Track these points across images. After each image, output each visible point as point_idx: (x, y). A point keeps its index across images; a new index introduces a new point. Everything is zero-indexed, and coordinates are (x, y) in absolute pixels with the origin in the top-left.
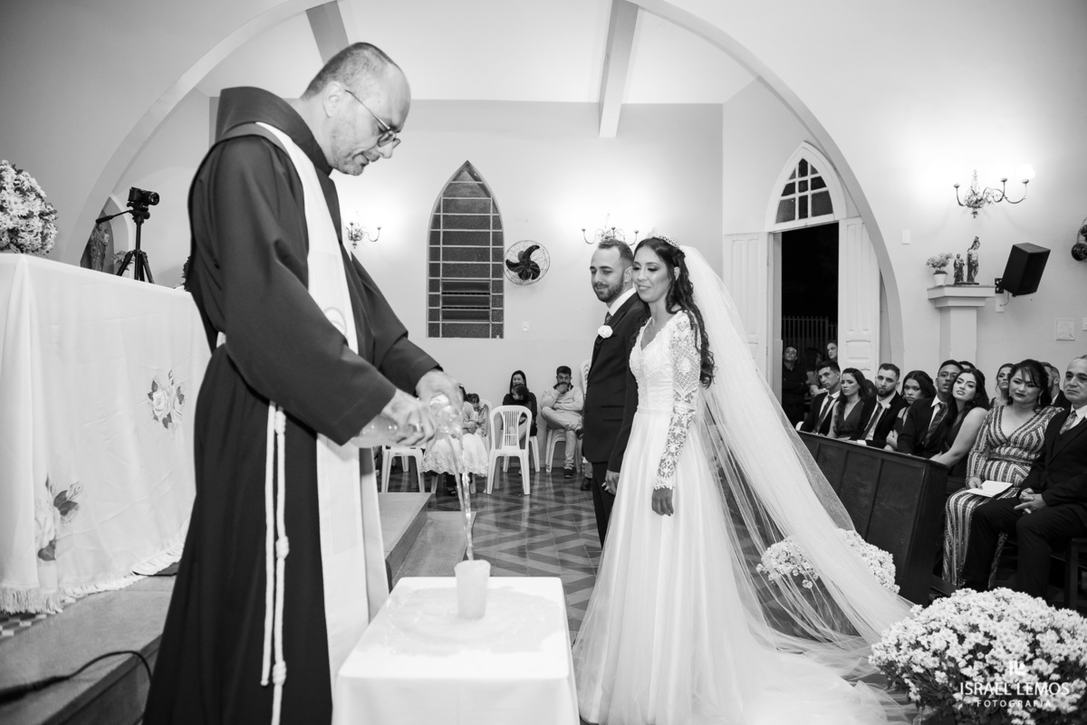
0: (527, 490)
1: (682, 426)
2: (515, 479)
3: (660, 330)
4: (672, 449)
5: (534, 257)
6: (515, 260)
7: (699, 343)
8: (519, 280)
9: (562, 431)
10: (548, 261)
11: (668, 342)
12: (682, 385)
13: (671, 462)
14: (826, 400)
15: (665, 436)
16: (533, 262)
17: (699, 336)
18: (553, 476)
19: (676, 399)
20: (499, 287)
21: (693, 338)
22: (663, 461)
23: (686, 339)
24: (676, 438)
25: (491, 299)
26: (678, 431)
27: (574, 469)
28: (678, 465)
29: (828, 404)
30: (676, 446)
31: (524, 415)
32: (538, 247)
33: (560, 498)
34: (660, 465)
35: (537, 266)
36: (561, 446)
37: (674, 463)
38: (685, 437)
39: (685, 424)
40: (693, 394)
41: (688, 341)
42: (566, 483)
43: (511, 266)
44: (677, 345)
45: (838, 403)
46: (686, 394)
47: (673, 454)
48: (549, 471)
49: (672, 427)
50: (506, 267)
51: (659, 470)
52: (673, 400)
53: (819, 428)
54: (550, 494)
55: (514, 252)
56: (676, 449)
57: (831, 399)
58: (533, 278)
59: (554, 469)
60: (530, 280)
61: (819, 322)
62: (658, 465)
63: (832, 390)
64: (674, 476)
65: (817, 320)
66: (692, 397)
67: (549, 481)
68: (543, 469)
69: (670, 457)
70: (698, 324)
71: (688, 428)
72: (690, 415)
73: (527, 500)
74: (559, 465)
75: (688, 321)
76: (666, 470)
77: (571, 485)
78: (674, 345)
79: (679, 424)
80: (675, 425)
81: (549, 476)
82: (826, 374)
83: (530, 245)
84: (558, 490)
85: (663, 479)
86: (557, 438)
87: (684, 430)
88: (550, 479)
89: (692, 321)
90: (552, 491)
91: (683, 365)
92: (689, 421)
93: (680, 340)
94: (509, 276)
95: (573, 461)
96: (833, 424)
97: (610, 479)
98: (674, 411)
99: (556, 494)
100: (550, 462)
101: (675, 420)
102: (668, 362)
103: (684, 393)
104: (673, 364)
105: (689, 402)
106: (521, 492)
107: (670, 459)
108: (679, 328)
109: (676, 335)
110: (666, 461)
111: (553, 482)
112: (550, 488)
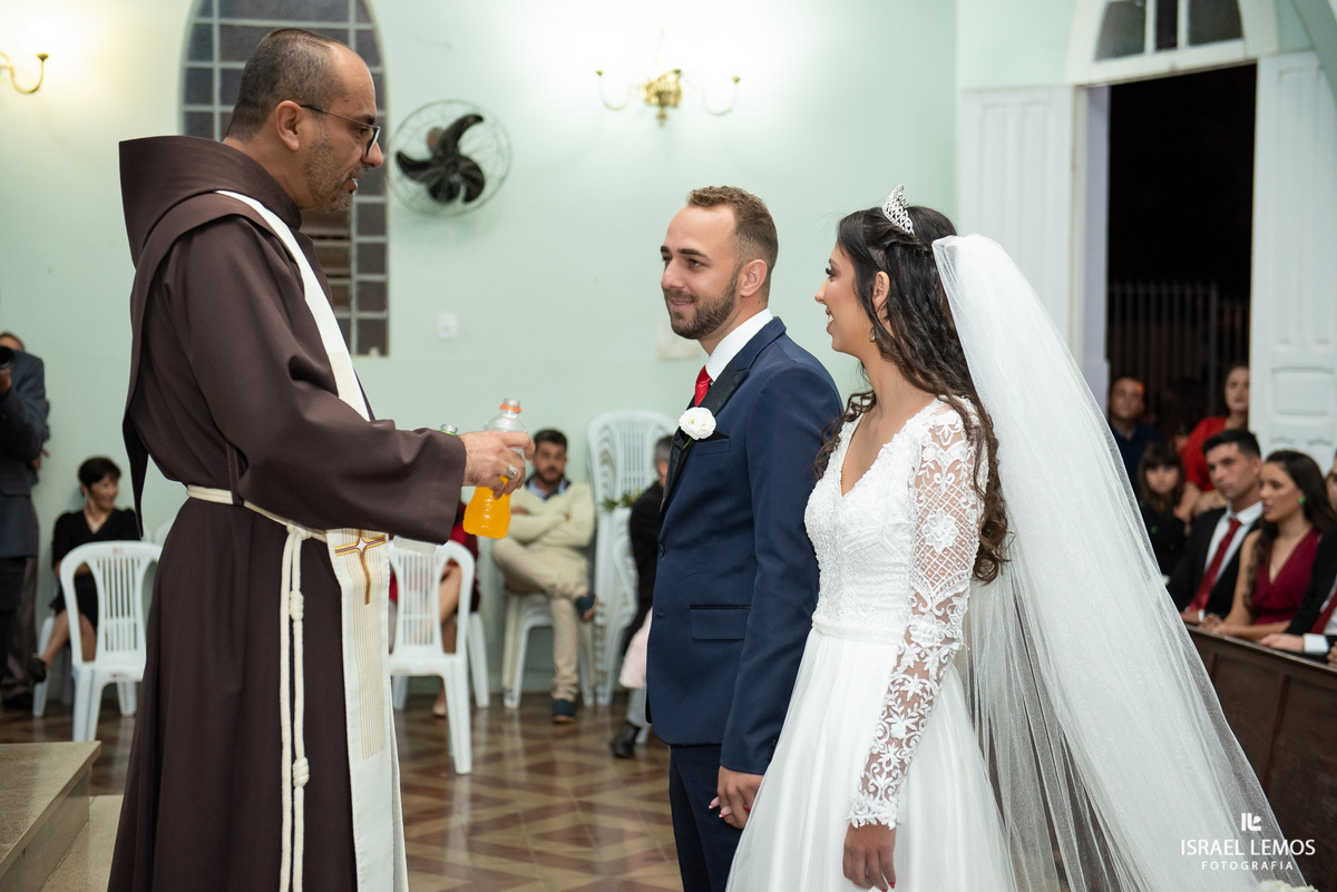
0: (463, 762)
1: (926, 675)
2: (430, 729)
3: (889, 439)
4: (899, 730)
5: (470, 144)
6: (419, 150)
7: (983, 481)
8: (428, 203)
9: (540, 598)
10: (505, 153)
11: (908, 471)
12: (932, 577)
13: (895, 762)
14: (1222, 529)
15: (880, 699)
16: (467, 159)
17: (985, 463)
18: (524, 719)
19: (915, 611)
20: (375, 220)
21: (972, 467)
22: (874, 757)
23: (953, 468)
24: (910, 704)
25: (354, 253)
26: (913, 686)
27: (579, 697)
28: (914, 770)
29: (1229, 537)
30: (909, 722)
31: (453, 563)
32: (478, 119)
33: (543, 780)
34: (867, 768)
35: (476, 168)
36: (542, 638)
37: (903, 765)
38: (930, 703)
39: (933, 672)
40: (956, 601)
41: (957, 473)
42: (557, 737)
43: (409, 166)
44: (929, 481)
45: (1255, 536)
46: (940, 599)
47: (899, 743)
48: (512, 703)
49: (899, 677)
50: (394, 170)
51: (865, 780)
52: (906, 607)
53: (1204, 598)
54: (516, 769)
55: (417, 130)
56: (909, 730)
57: (1235, 525)
58: (469, 198)
59: (526, 697)
60: (458, 204)
61: (1194, 298)
62: (863, 767)
63: (1240, 502)
64: (901, 795)
65: (1188, 292)
66: (953, 608)
67: (512, 733)
68: (498, 697)
69: (892, 749)
70: (983, 435)
71: (938, 681)
72: (945, 650)
73: (463, 788)
74: (538, 685)
75: (960, 425)
76: (882, 782)
77: (570, 742)
78: (922, 478)
79: (918, 669)
80: (908, 671)
81: (510, 719)
82: (1227, 462)
83: (459, 112)
84: (541, 758)
85: (874, 803)
86: (531, 620)
87: (930, 685)
88: (516, 726)
89: (967, 427)
90: (522, 761)
91: (938, 529)
92: (941, 665)
93: (939, 469)
94: (401, 192)
95: (574, 679)
96: (1242, 588)
97: (732, 790)
98: (908, 638)
99: (532, 769)
100: (514, 679)
101: (909, 661)
102: (901, 519)
103: (935, 597)
104: (913, 524)
105: (945, 618)
106: (448, 767)
107: (891, 754)
108: (935, 438)
109: (929, 454)
110: (884, 760)
111: (525, 735)
112: (514, 754)
